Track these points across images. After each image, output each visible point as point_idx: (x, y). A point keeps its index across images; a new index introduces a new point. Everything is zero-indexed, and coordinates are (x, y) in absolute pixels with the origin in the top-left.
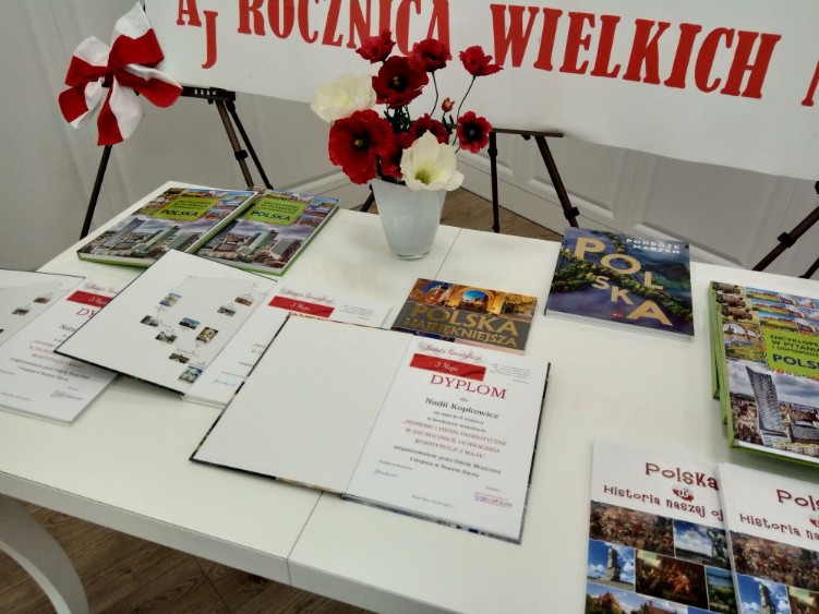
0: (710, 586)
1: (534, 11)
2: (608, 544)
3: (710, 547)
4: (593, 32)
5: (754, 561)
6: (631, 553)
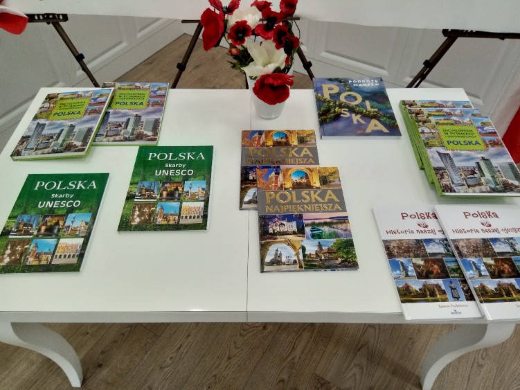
0: (448, 267)
2: (397, 259)
3: (443, 249)
5: (465, 251)
6: (409, 261)
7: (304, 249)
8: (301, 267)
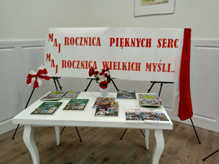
0: (140, 116)
1: (108, 62)
2: (128, 115)
4: (117, 64)
5: (144, 113)
6: (131, 115)
7: (106, 113)
8: (104, 115)
